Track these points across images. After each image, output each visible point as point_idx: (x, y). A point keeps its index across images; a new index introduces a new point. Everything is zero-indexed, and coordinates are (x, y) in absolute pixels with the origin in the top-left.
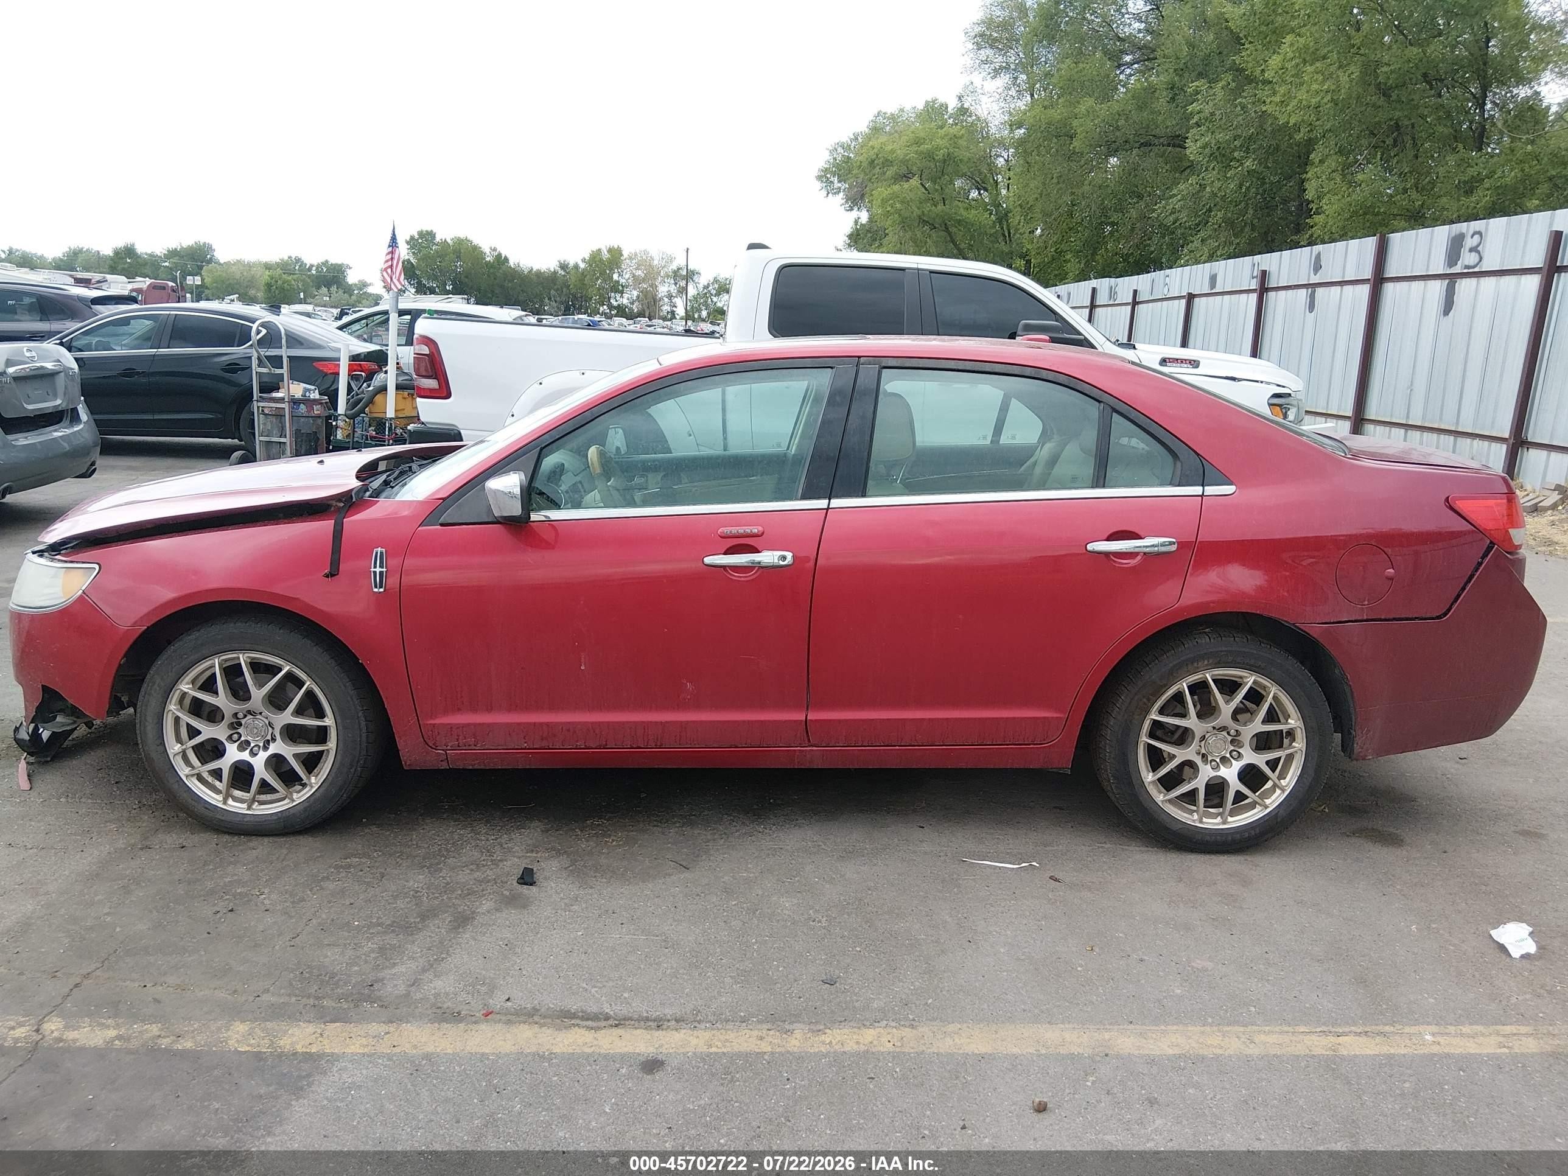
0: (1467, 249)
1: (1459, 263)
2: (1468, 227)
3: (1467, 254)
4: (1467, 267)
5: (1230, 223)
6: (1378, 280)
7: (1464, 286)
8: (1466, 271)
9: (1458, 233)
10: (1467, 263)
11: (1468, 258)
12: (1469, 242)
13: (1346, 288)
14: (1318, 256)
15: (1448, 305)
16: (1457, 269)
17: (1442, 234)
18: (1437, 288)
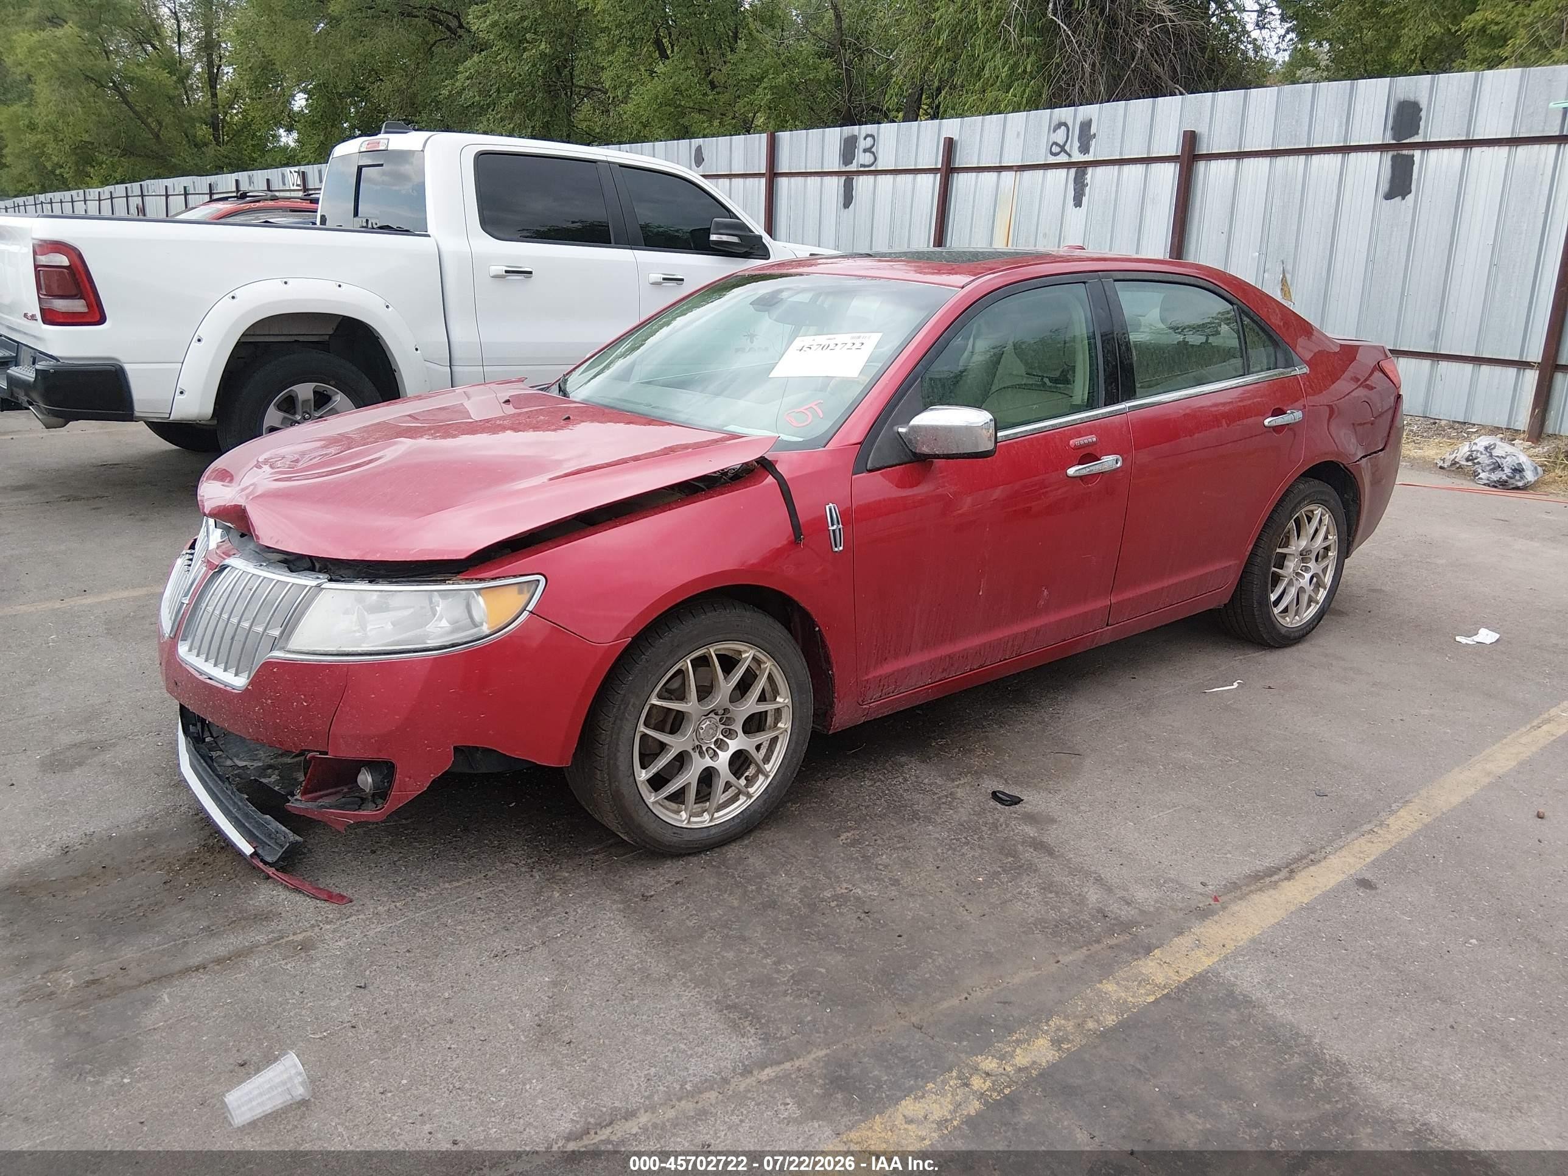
0: (861, 150)
1: (855, 162)
2: (860, 130)
3: (862, 155)
4: (862, 166)
5: (518, 105)
6: (772, 175)
7: (862, 184)
8: (862, 169)
9: (850, 135)
10: (861, 162)
11: (862, 158)
12: (863, 144)
13: (735, 181)
14: (699, 149)
15: (848, 199)
16: (853, 167)
17: (834, 135)
18: (834, 184)
